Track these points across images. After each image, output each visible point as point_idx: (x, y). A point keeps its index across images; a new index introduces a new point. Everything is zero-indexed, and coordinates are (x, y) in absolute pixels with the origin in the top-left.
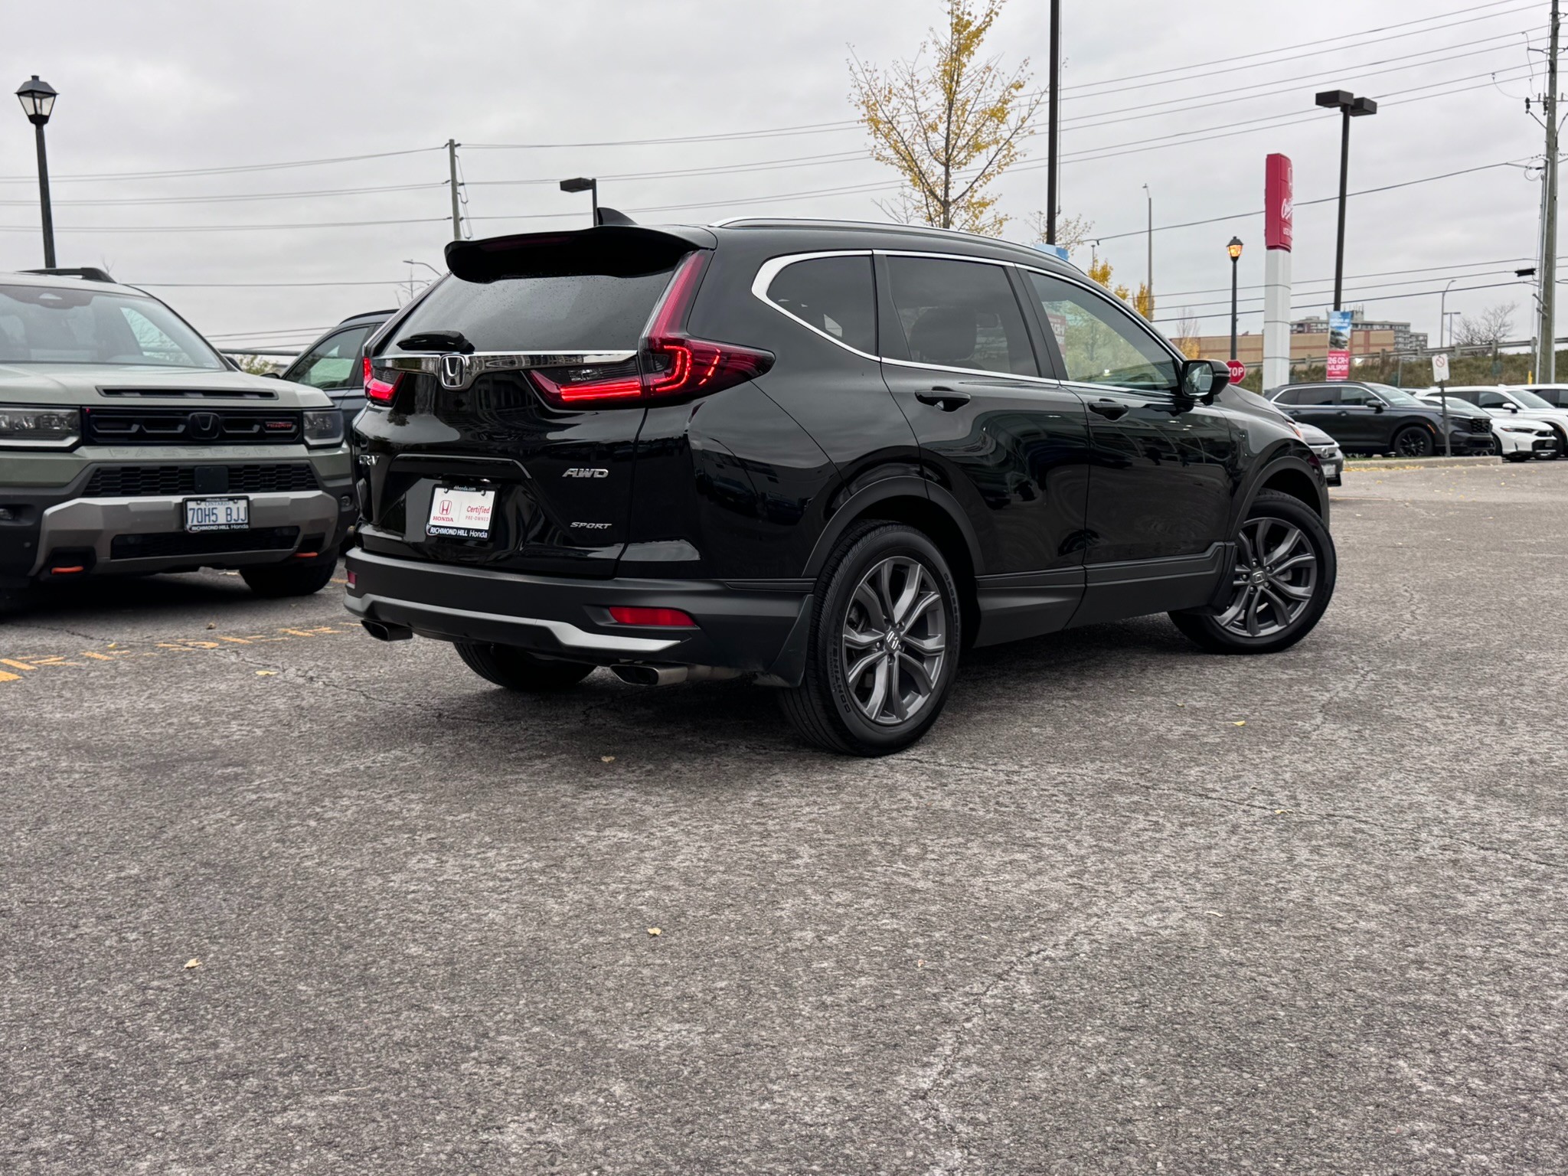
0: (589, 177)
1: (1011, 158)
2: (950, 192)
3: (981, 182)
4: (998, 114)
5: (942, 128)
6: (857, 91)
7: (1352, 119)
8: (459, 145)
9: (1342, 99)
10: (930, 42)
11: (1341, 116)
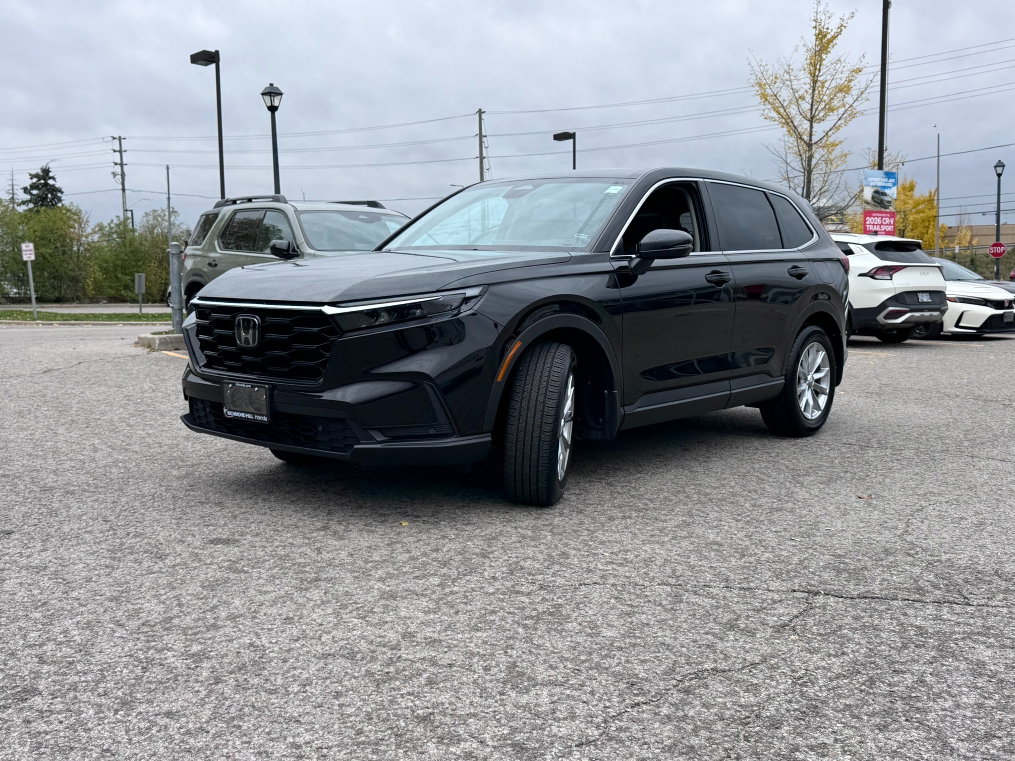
0: (572, 132)
1: (853, 116)
2: (813, 138)
3: (833, 131)
4: (845, 89)
5: (808, 98)
6: (753, 77)
8: (484, 112)
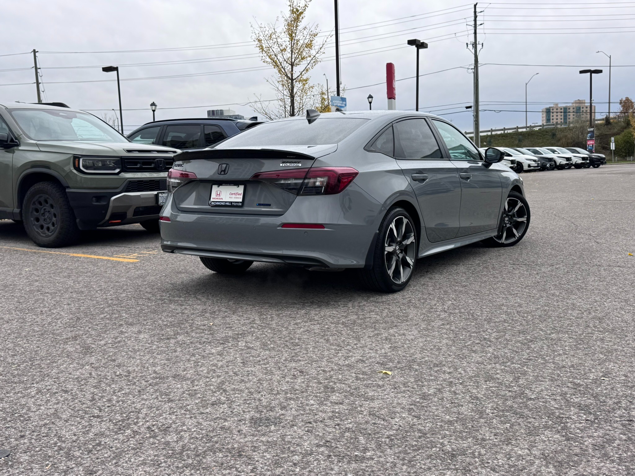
0: (115, 66)
1: (316, 62)
2: (293, 75)
3: (305, 72)
4: (309, 46)
5: (289, 50)
6: (254, 34)
7: (420, 50)
8: (37, 52)
9: (417, 43)
10: (280, 16)
11: (416, 48)
